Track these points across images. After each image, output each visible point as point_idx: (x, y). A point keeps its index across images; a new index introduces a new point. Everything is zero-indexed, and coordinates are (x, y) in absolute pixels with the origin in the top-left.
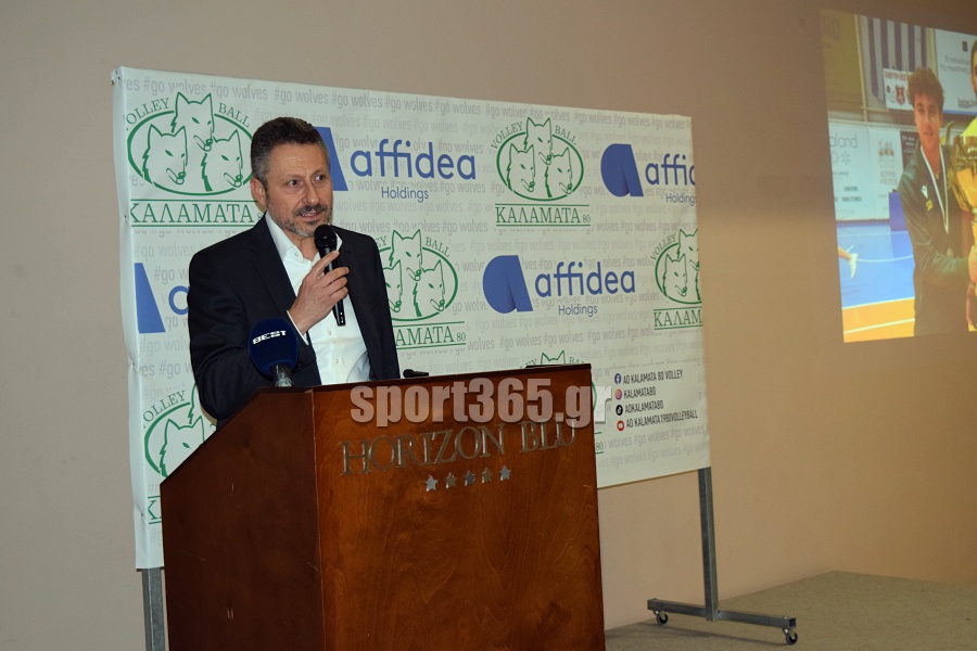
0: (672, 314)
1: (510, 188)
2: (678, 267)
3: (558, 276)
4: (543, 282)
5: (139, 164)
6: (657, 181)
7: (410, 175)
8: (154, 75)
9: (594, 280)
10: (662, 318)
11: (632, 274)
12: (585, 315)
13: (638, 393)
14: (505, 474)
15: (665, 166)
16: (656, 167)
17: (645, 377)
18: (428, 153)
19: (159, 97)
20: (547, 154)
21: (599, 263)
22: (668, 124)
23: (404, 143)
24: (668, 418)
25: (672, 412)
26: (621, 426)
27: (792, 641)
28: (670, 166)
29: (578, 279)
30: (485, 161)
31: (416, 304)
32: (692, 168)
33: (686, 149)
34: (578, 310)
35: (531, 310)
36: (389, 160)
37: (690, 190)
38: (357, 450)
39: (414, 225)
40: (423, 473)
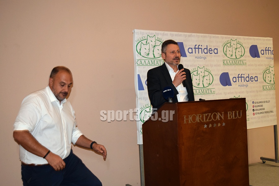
0: (267, 87)
1: (226, 56)
2: (269, 75)
3: (238, 77)
4: (234, 79)
5: (139, 51)
6: (264, 54)
7: (202, 53)
8: (142, 31)
9: (247, 78)
10: (265, 88)
11: (257, 77)
12: (245, 87)
13: (258, 106)
14: (224, 124)
15: (266, 50)
16: (263, 50)
17: (260, 102)
18: (206, 48)
19: (144, 36)
20: (236, 48)
21: (249, 74)
22: (267, 40)
23: (200, 46)
24: (266, 112)
25: (267, 111)
26: (254, 114)
28: (267, 50)
29: (243, 78)
30: (220, 49)
32: (273, 51)
33: (271, 46)
34: (243, 86)
36: (197, 50)
37: (272, 56)
38: (187, 117)
39: (203, 65)
40: (204, 124)
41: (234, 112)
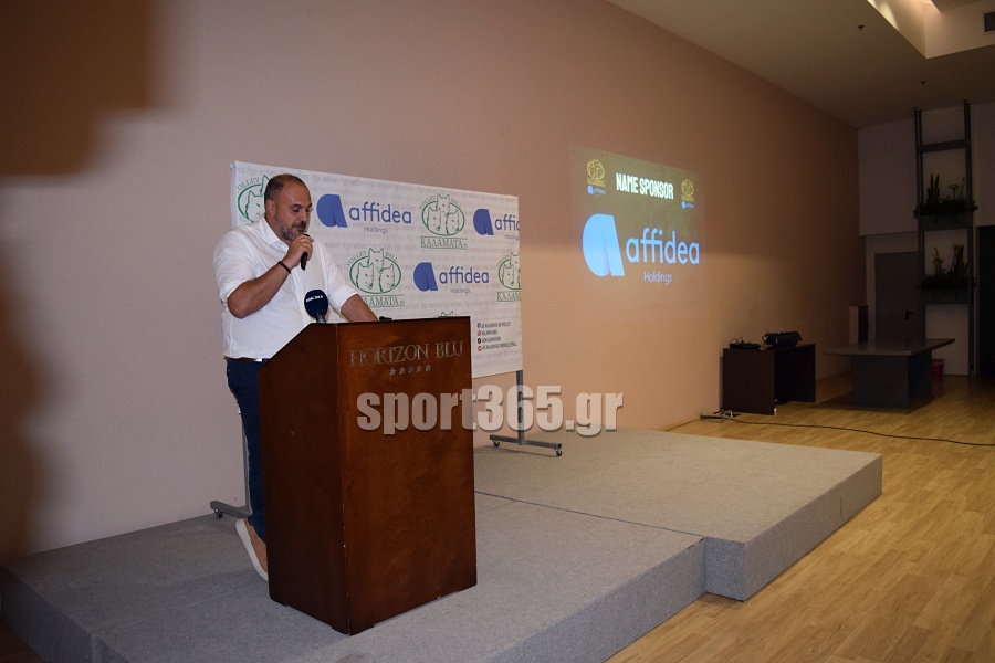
0: (506, 295)
1: (428, 229)
2: (510, 271)
3: (451, 273)
4: (443, 276)
5: (244, 210)
6: (500, 228)
7: (379, 221)
9: (469, 276)
10: (501, 296)
11: (487, 274)
12: (464, 293)
13: (489, 332)
14: (428, 368)
15: (505, 221)
16: (500, 221)
17: (492, 325)
18: (388, 210)
20: (447, 212)
21: (471, 268)
22: (507, 200)
23: (376, 204)
24: (502, 345)
25: (505, 342)
26: (479, 348)
27: (559, 455)
28: (507, 221)
29: (461, 275)
30: (416, 214)
31: (380, 285)
32: (518, 222)
33: (516, 213)
34: (462, 291)
35: (437, 289)
36: (368, 213)
37: (517, 233)
38: (357, 354)
39: (380, 246)
40: (389, 367)
41: (447, 344)
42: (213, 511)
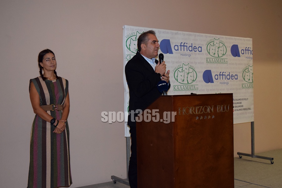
0: (246, 85)
1: (210, 54)
2: (248, 74)
3: (220, 75)
4: (216, 77)
5: (128, 47)
6: (244, 54)
7: (187, 51)
8: (132, 27)
9: (228, 76)
10: (244, 86)
11: (237, 75)
12: (226, 84)
14: (213, 117)
15: (246, 50)
16: (244, 50)
17: (239, 100)
18: (191, 46)
20: (218, 47)
21: (229, 72)
22: (247, 40)
23: (186, 43)
24: (244, 109)
25: (245, 108)
27: (272, 163)
28: (247, 50)
29: (224, 76)
30: (204, 48)
31: (187, 80)
32: (252, 51)
33: (251, 46)
34: (224, 83)
35: (213, 82)
37: (251, 56)
38: (182, 110)
39: (188, 62)
40: (196, 116)
42: (112, 180)
